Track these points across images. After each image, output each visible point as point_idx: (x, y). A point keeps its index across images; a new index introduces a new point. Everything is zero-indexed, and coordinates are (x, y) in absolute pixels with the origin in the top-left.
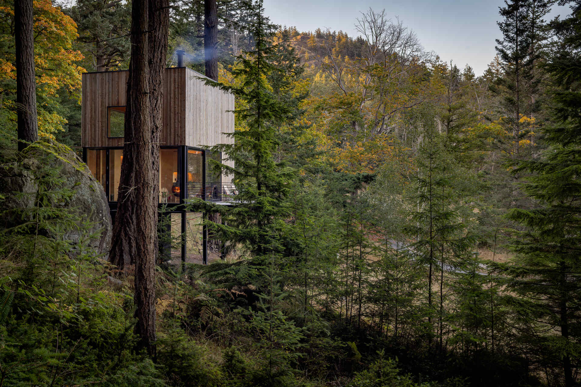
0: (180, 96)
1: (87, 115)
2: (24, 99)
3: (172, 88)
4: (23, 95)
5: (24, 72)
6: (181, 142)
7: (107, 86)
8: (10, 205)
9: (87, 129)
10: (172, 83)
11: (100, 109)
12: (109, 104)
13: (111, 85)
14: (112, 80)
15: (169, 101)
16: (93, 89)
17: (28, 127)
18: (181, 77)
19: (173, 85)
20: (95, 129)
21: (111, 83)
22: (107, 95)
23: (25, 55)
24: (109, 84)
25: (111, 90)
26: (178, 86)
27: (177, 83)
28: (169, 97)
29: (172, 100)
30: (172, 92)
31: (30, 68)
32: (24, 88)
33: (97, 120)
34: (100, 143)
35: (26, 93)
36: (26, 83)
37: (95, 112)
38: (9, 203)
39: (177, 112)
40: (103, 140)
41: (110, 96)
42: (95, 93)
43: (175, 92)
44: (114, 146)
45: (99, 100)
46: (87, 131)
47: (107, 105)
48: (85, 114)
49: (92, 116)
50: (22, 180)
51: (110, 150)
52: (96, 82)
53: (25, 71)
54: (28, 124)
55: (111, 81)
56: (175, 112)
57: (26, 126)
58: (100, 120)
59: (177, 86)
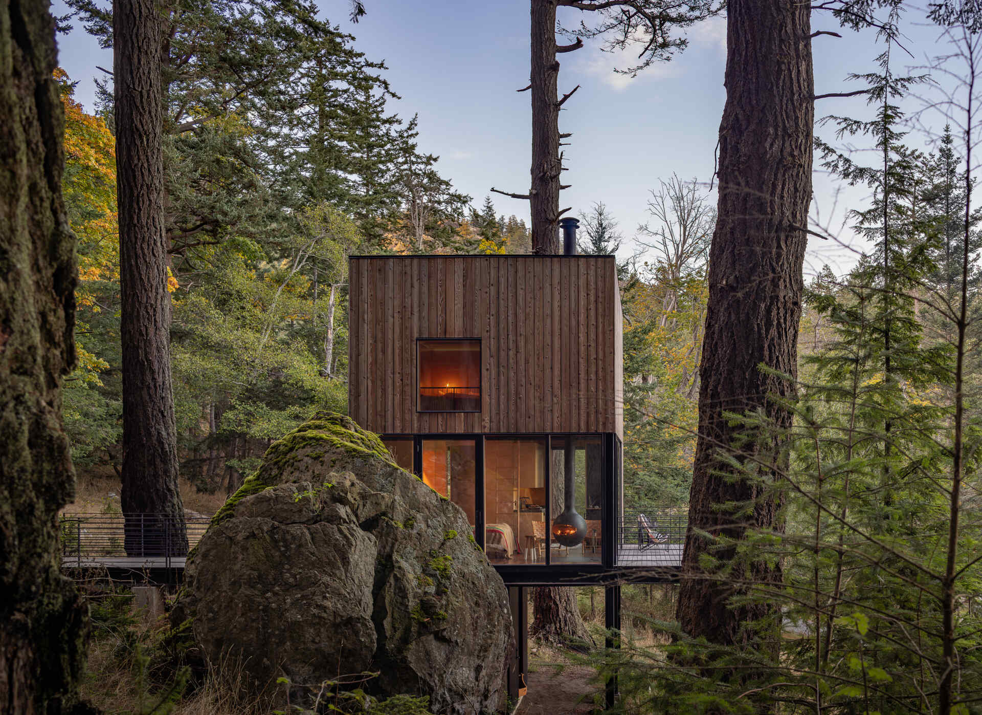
0: (600, 320)
1: (362, 357)
2: (143, 312)
3: (582, 303)
4: (140, 303)
5: (142, 248)
6: (604, 424)
7: (416, 291)
8: (328, 604)
9: (363, 389)
10: (581, 289)
11: (397, 344)
12: (420, 332)
13: (425, 289)
14: (429, 277)
15: (574, 331)
16: (379, 295)
17: (154, 379)
18: (604, 277)
19: (583, 294)
20: (384, 390)
21: (425, 284)
22: (416, 310)
23: (144, 207)
24: (421, 284)
25: (425, 297)
26: (597, 297)
27: (592, 293)
28: (574, 323)
29: (582, 328)
30: (582, 311)
31: (159, 240)
32: (143, 285)
33: (389, 372)
34: (398, 423)
35: (148, 297)
36: (148, 274)
37: (384, 352)
38: (325, 598)
39: (593, 356)
40: (407, 417)
41: (425, 314)
42: (383, 304)
43: (588, 310)
44: (434, 431)
45: (393, 322)
46: (363, 397)
47: (416, 335)
48: (358, 355)
49: (375, 361)
50: (340, 531)
51: (423, 442)
52: (385, 281)
53: (145, 246)
54: (153, 372)
55: (425, 279)
56: (588, 355)
57: (148, 378)
58: (398, 369)
59: (592, 298)
